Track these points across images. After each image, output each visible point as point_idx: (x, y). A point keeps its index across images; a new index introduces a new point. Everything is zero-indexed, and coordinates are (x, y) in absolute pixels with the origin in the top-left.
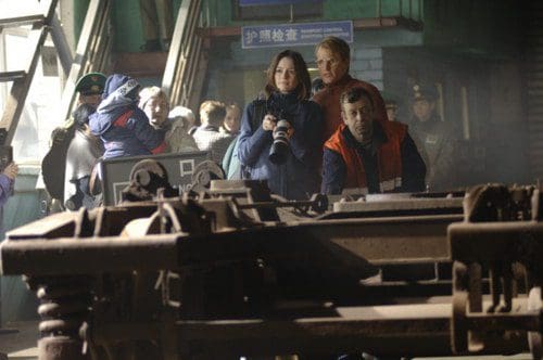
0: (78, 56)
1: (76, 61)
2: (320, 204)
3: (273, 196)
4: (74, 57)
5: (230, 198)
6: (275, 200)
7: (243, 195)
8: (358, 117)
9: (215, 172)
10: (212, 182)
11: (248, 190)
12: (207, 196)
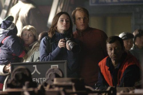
0: (5, 6)
1: (4, 8)
2: (112, 92)
3: (87, 87)
4: (3, 6)
5: (61, 89)
6: (88, 89)
7: (70, 87)
8: (113, 51)
9: (58, 73)
10: (55, 79)
11: (73, 84)
12: (51, 87)
